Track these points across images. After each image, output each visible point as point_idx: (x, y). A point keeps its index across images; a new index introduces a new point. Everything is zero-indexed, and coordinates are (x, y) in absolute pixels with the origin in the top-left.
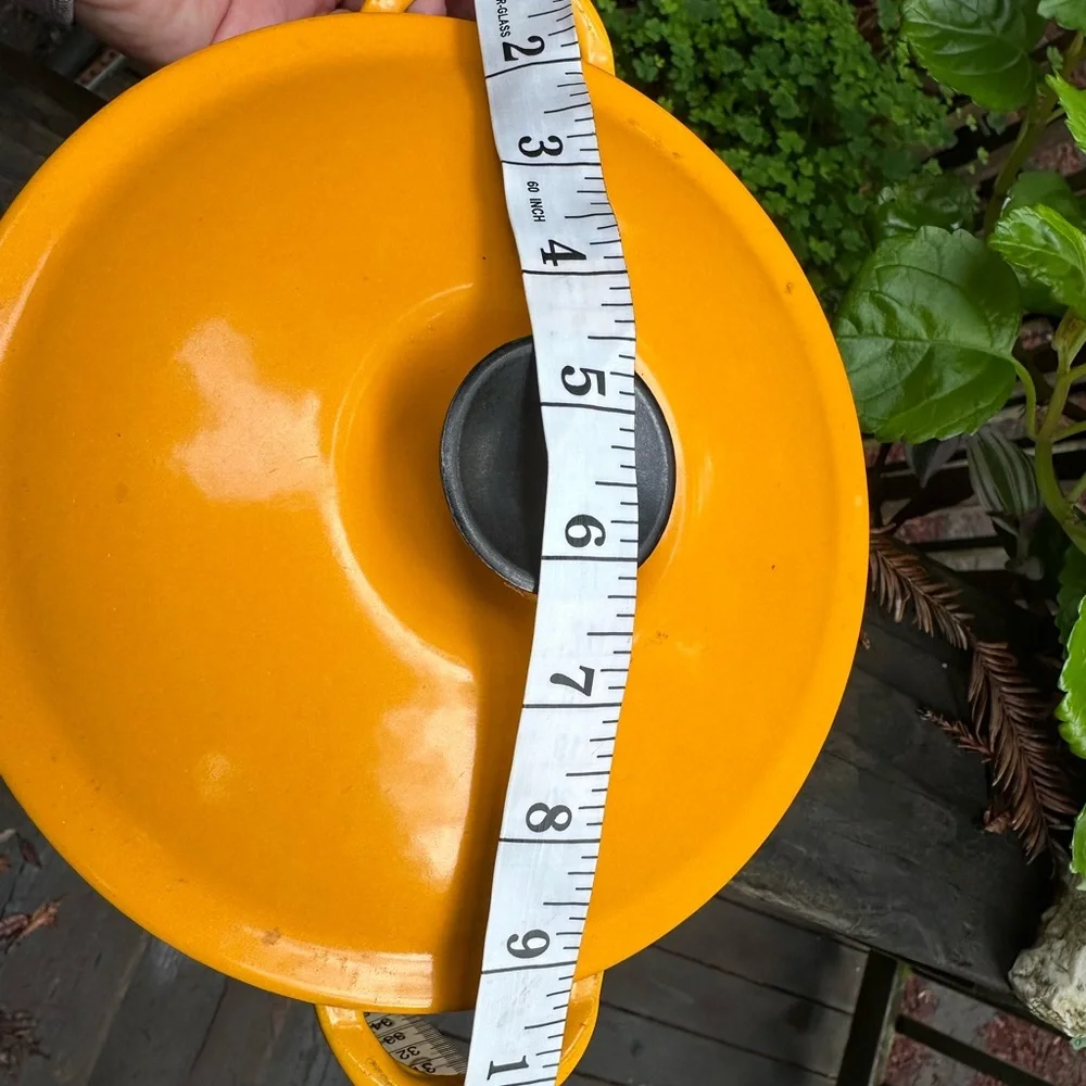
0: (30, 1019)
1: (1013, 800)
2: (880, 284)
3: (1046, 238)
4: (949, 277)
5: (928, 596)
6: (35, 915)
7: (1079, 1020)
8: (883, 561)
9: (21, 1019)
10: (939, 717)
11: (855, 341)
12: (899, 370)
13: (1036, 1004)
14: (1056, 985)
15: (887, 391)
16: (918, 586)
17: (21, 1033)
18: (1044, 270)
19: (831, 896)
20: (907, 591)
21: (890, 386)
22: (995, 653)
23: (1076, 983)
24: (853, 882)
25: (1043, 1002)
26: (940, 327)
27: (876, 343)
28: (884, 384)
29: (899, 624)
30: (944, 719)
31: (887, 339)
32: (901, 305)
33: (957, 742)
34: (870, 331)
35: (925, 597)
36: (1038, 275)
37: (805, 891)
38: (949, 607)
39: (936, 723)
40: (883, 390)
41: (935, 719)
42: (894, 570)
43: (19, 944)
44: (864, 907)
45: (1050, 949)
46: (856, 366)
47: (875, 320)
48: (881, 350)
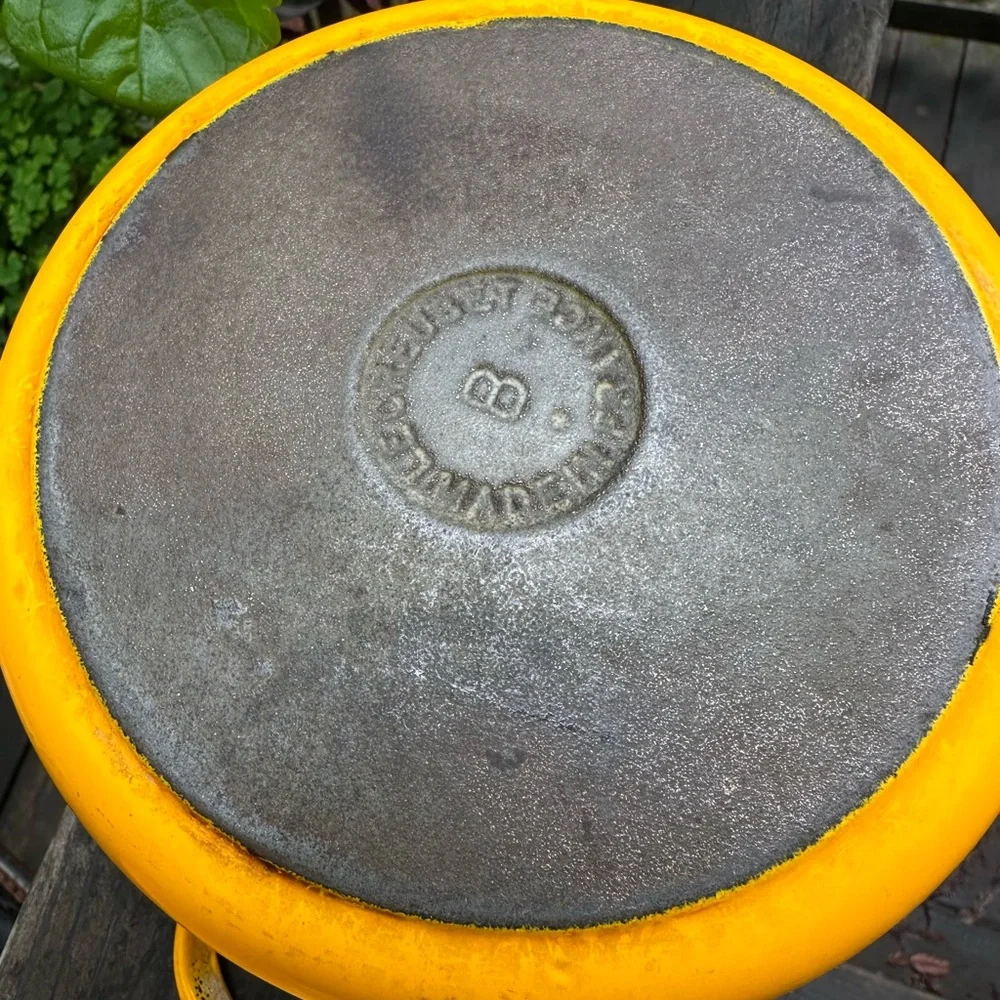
2: (67, 44)
11: (145, 76)
12: (182, 15)
15: (211, 31)
19: (846, 46)
21: (204, 28)
24: (824, 21)
27: (148, 46)
28: (200, 35)
31: (142, 32)
32: (93, 15)
34: (132, 56)
40: (210, 37)
46: (181, 77)
47: (116, 50)
48: (156, 40)
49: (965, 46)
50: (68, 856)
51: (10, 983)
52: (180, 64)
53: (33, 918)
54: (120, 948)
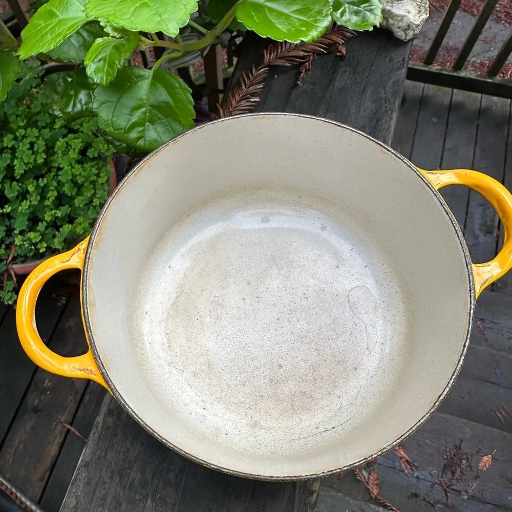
0: (446, 451)
1: (331, 43)
2: (121, 129)
3: (100, 60)
4: (117, 99)
5: (247, 87)
6: (401, 456)
7: (422, 12)
8: (234, 108)
9: (446, 455)
10: (299, 78)
11: (147, 139)
12: (160, 119)
13: (418, 30)
14: (409, 22)
16: (243, 91)
17: (452, 454)
18: (117, 63)
19: (384, 122)
20: (247, 96)
21: (167, 124)
22: (269, 55)
23: (407, 14)
24: (376, 113)
25: (417, 27)
26: (140, 103)
27: (148, 130)
28: (166, 126)
29: (260, 98)
30: (300, 76)
31: (146, 125)
32: (130, 120)
33: (309, 69)
34: (143, 133)
35: (248, 88)
36: (120, 65)
37: (384, 134)
38: (251, 77)
39: (302, 79)
40: (169, 126)
41: (300, 80)
42: (238, 103)
43: (413, 462)
44: (386, 107)
45: (393, 25)
46: (159, 139)
47: (137, 131)
48: (151, 127)
49: (452, 92)
50: (104, 422)
51: (84, 469)
52: (158, 135)
53: (92, 445)
54: (126, 454)
